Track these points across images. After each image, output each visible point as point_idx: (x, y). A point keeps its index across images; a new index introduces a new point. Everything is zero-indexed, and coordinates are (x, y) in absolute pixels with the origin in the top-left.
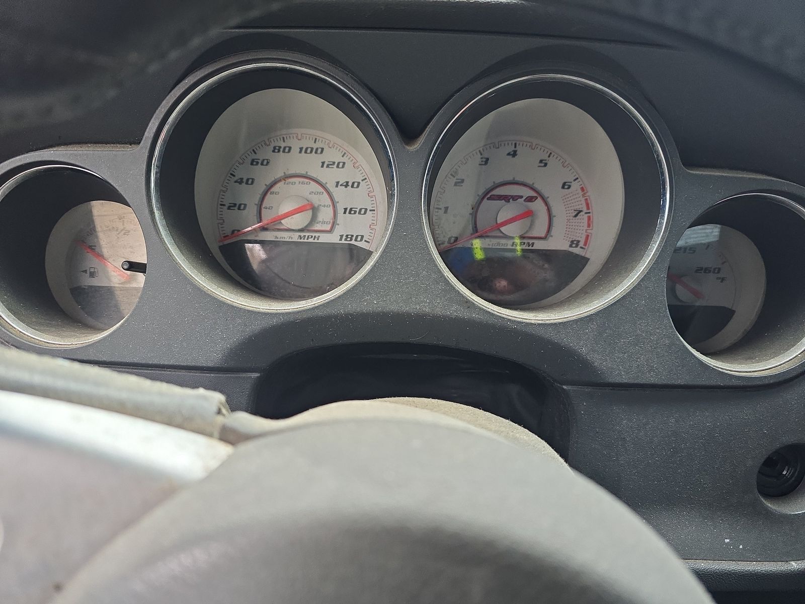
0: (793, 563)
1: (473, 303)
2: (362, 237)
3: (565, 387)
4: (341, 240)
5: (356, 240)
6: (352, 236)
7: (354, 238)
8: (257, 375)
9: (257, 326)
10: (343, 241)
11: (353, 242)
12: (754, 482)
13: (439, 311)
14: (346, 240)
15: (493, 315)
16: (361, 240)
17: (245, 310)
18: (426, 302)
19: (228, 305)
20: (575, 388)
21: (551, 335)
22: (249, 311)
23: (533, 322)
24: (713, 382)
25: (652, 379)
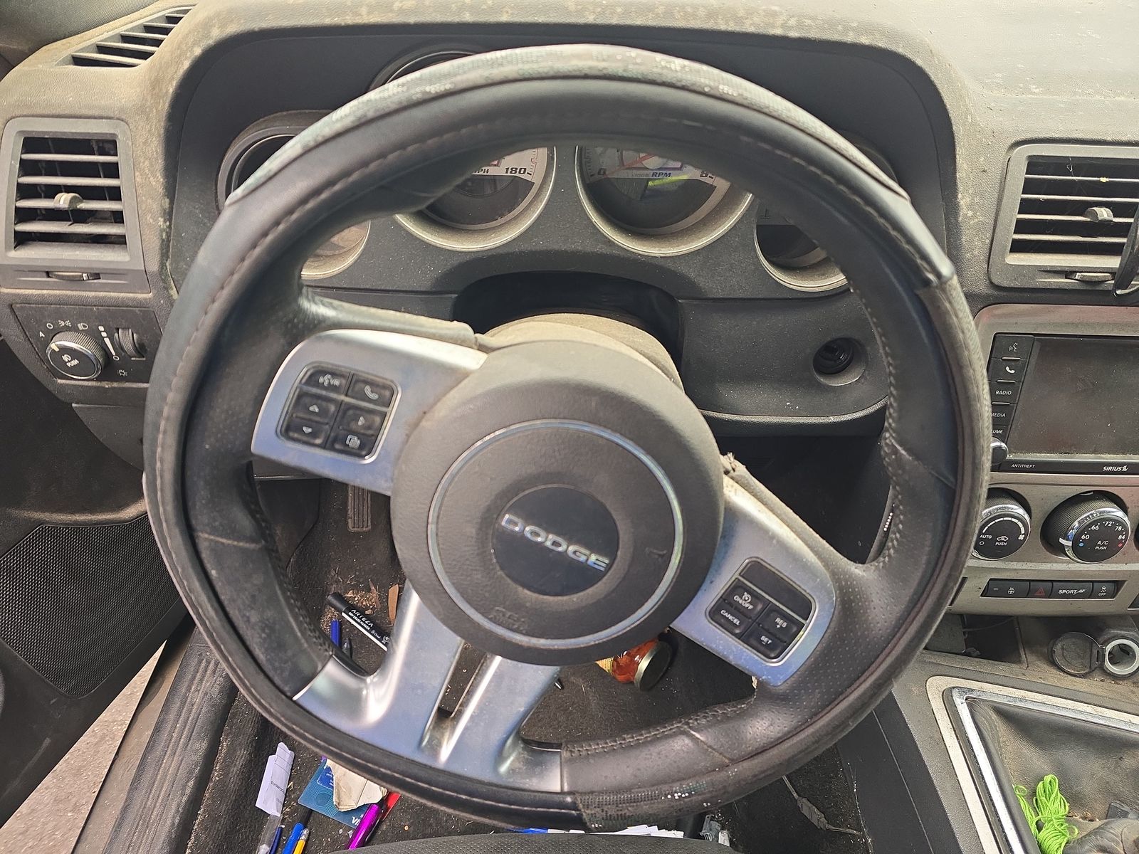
0: (831, 417)
1: (614, 243)
2: (525, 169)
3: (680, 301)
4: (507, 173)
5: (520, 173)
6: (517, 169)
7: (518, 170)
8: (454, 296)
9: (455, 261)
10: (509, 174)
11: (517, 174)
12: (811, 362)
13: (589, 249)
14: (511, 173)
15: (628, 251)
16: (524, 173)
17: (446, 250)
18: (579, 242)
19: (433, 246)
20: (687, 301)
21: (670, 265)
22: (449, 250)
23: (657, 255)
24: (785, 296)
25: (740, 294)
